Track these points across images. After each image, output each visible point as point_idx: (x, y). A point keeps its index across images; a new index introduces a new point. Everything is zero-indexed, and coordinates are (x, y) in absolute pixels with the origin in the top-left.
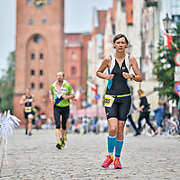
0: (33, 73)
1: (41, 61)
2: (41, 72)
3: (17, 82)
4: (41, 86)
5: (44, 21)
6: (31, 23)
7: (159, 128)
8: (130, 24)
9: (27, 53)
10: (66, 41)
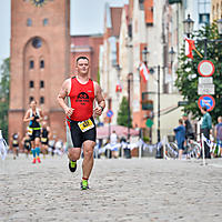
0: (32, 84)
1: (42, 70)
2: (42, 84)
3: (12, 96)
4: (42, 100)
5: (45, 21)
6: (29, 24)
7: (181, 151)
8: (150, 25)
9: (24, 60)
10: (72, 46)
